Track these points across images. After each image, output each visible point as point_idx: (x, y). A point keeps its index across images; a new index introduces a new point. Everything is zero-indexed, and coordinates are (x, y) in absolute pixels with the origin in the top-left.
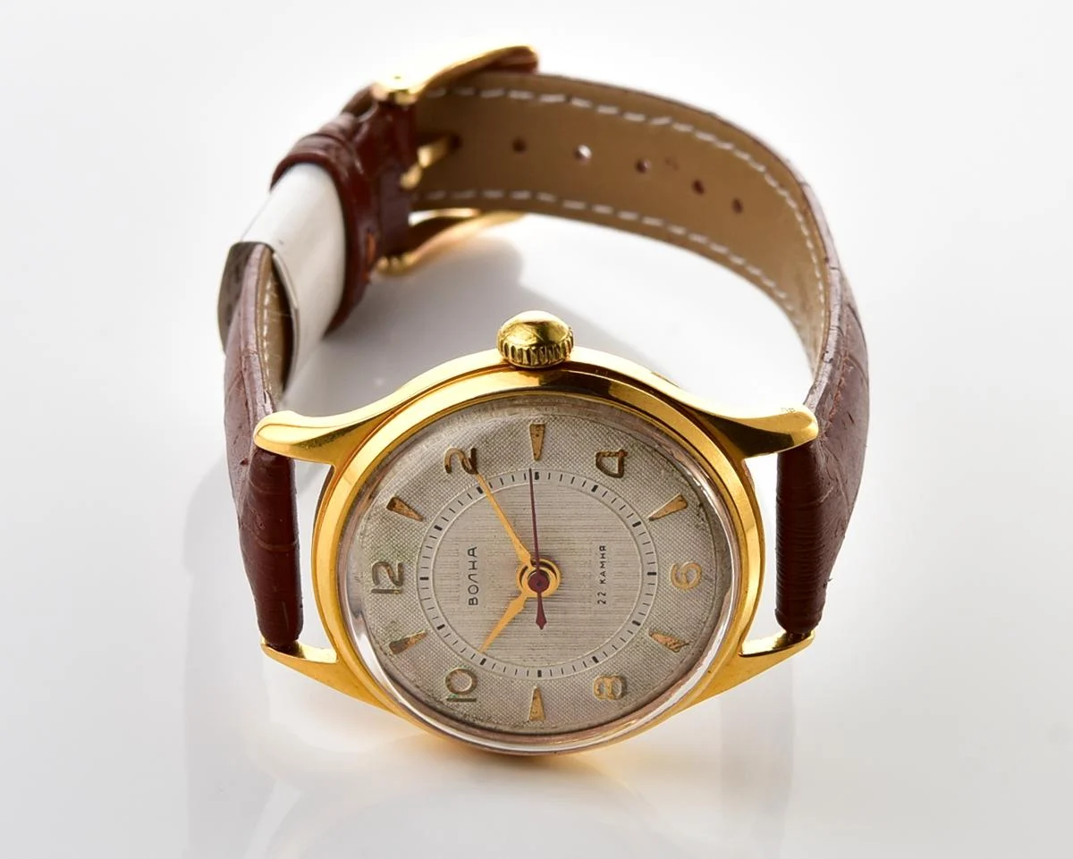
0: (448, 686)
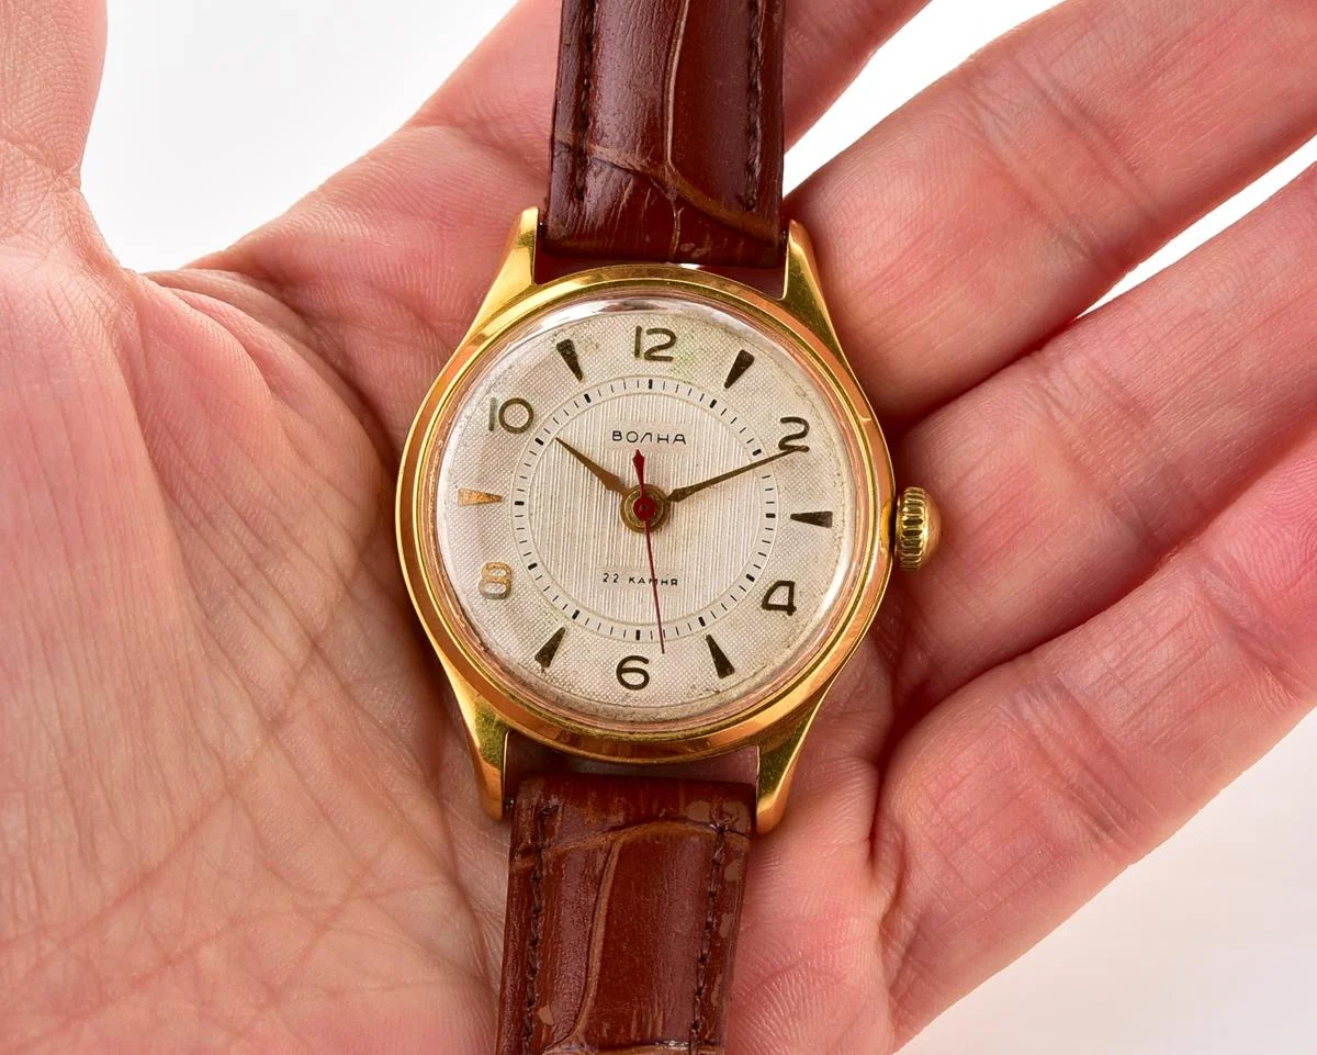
0: (511, 400)
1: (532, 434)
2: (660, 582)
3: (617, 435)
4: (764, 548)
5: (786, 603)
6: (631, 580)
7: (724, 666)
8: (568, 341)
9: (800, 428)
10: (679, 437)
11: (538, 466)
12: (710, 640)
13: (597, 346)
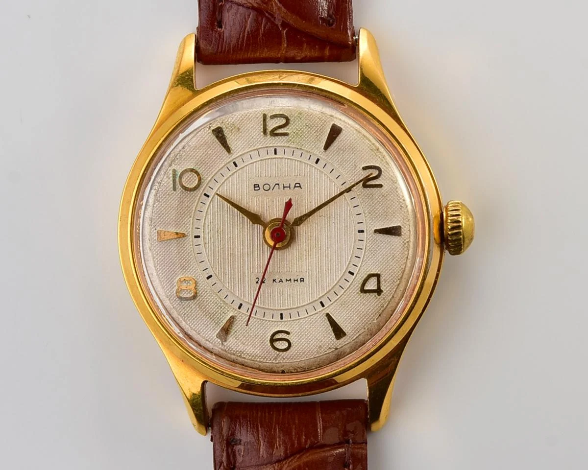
0: (186, 170)
1: (201, 191)
2: (292, 281)
3: (256, 186)
4: (358, 254)
5: (375, 288)
6: (274, 280)
7: (339, 332)
8: (219, 128)
9: (375, 173)
10: (297, 185)
11: (207, 212)
12: (328, 315)
13: (239, 129)
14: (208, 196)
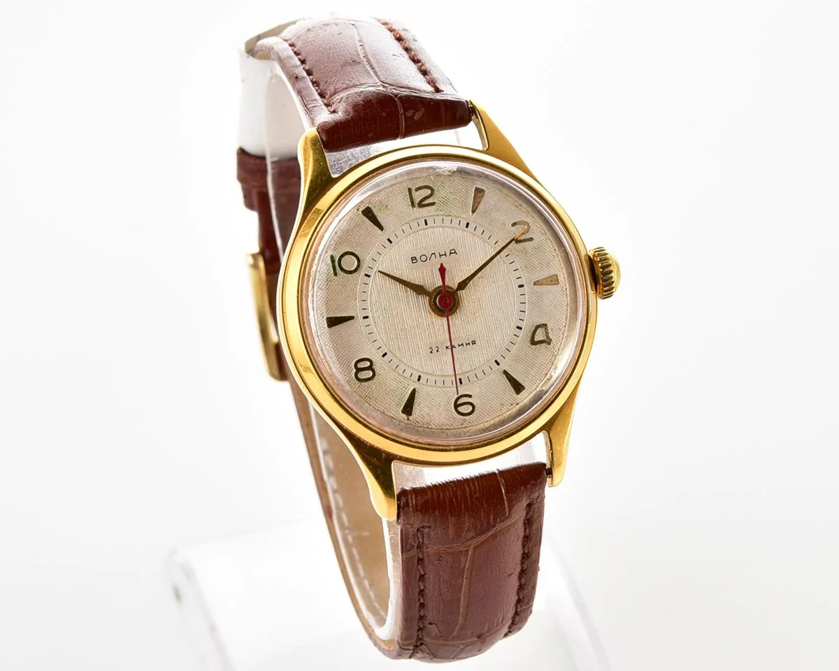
0: (343, 254)
1: (362, 272)
2: (465, 345)
4: (522, 307)
5: (545, 338)
6: (447, 348)
7: (517, 386)
8: (368, 208)
9: (524, 227)
11: (371, 292)
12: (505, 372)
13: (387, 206)
14: (369, 276)
